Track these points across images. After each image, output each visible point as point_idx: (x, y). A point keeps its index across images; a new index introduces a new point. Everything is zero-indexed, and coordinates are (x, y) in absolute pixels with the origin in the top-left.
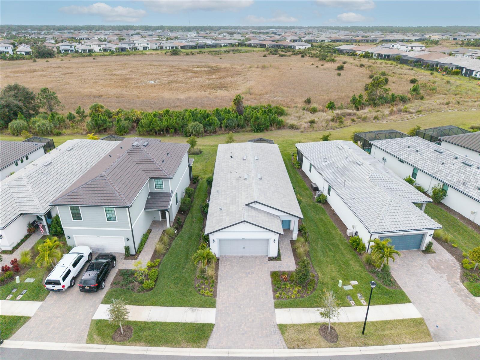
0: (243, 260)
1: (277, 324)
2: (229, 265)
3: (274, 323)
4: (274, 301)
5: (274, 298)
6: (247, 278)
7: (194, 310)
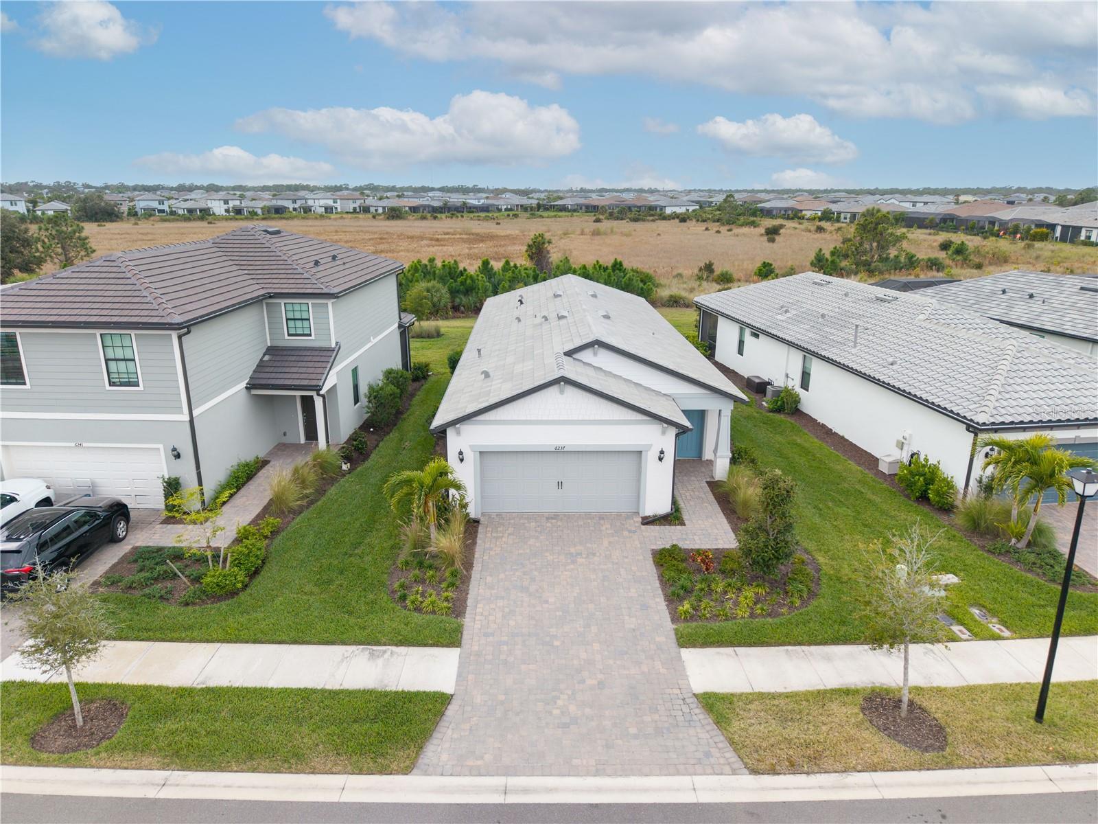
0: (559, 523)
1: (694, 694)
2: (509, 534)
3: (684, 691)
4: (674, 626)
5: (674, 619)
6: (572, 566)
7: (376, 654)
